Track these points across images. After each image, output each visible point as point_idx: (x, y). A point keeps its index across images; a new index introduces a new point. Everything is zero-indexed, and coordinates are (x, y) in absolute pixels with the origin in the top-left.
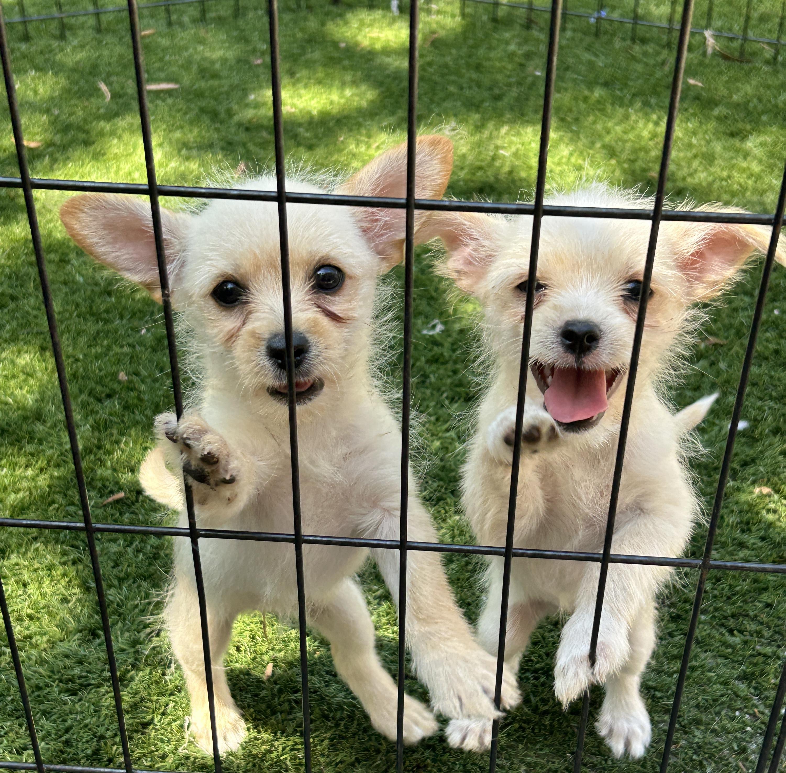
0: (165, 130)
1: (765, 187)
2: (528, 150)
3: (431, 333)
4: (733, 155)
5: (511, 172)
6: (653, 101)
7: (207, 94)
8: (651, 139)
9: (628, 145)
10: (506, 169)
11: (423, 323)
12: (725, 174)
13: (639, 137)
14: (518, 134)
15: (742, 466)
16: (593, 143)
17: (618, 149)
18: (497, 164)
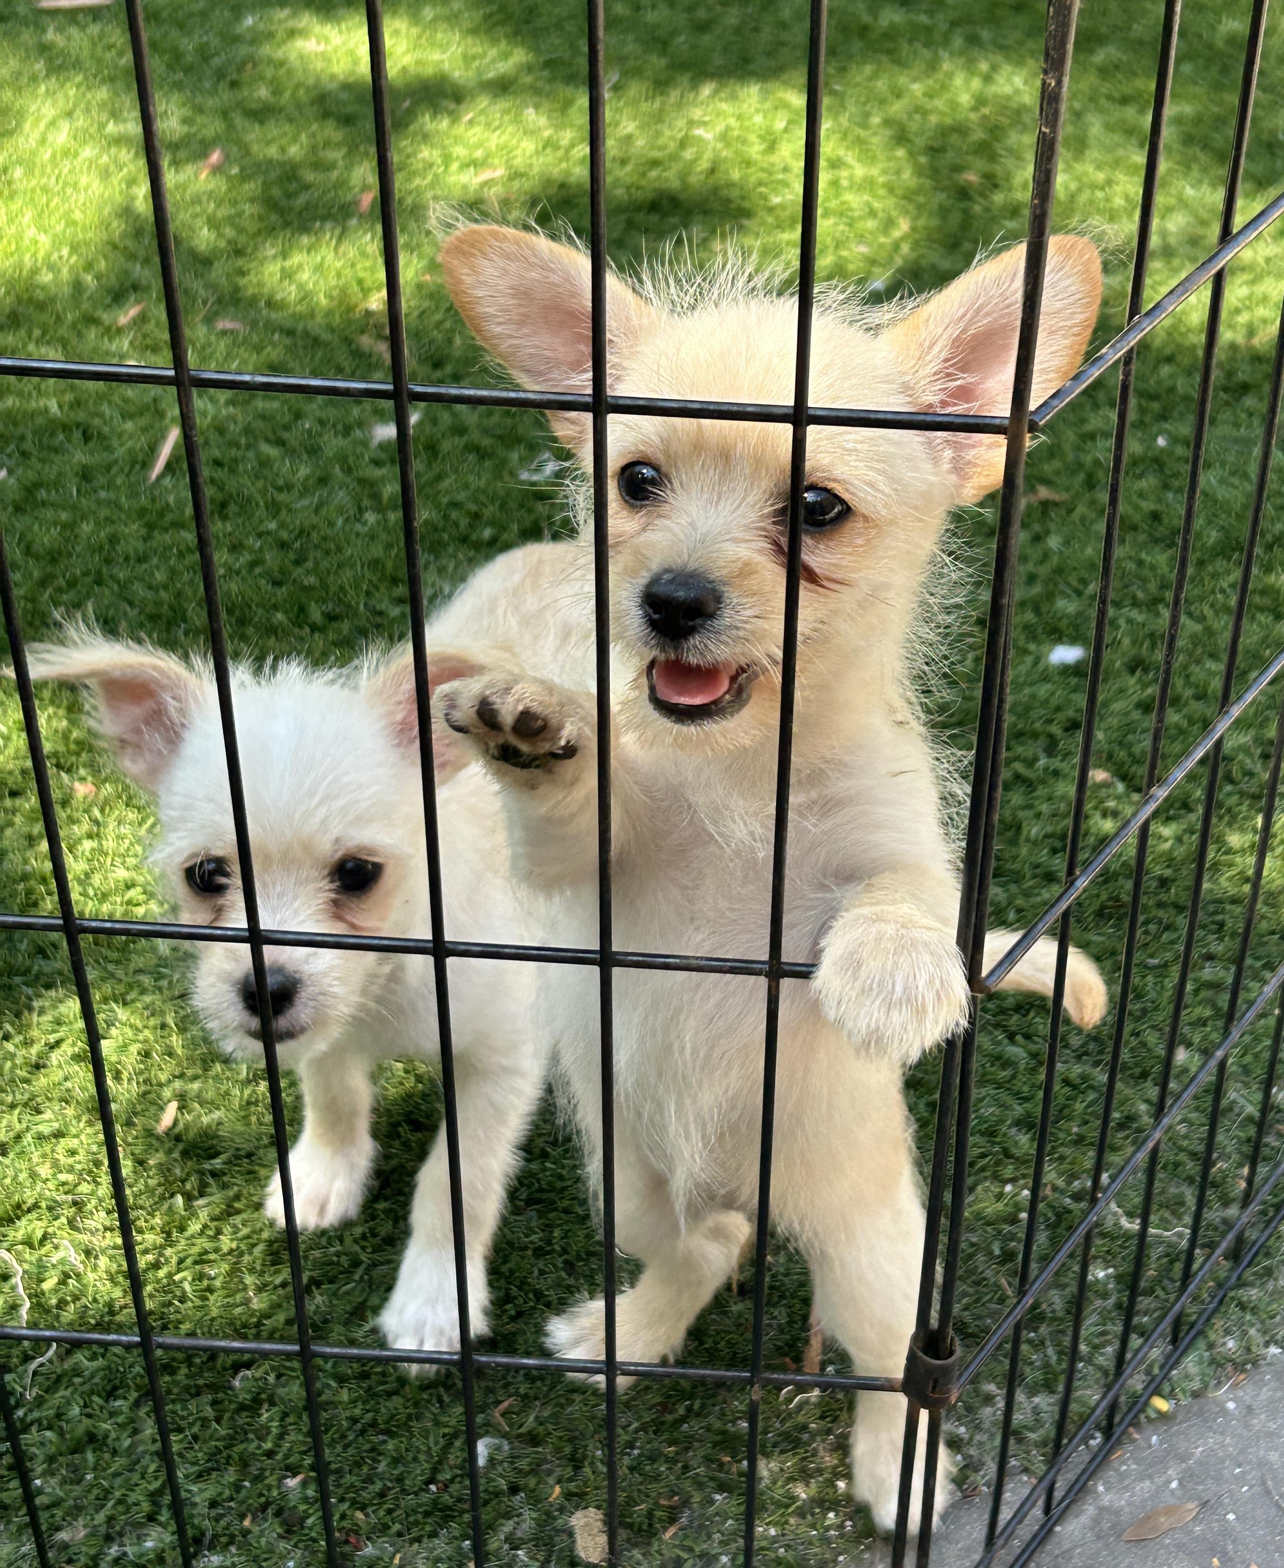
0: (78, 86)
1: (1173, 201)
2: (747, 129)
3: (535, 478)
4: (1121, 141)
5: (712, 171)
6: (985, 34)
7: (164, 15)
8: (975, 109)
9: (933, 119)
10: (704, 165)
11: (521, 459)
12: (1101, 177)
13: (954, 105)
14: (733, 97)
15: (1066, 730)
16: (867, 115)
17: (913, 127)
18: (688, 154)
